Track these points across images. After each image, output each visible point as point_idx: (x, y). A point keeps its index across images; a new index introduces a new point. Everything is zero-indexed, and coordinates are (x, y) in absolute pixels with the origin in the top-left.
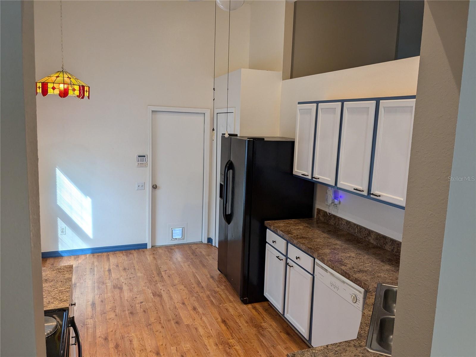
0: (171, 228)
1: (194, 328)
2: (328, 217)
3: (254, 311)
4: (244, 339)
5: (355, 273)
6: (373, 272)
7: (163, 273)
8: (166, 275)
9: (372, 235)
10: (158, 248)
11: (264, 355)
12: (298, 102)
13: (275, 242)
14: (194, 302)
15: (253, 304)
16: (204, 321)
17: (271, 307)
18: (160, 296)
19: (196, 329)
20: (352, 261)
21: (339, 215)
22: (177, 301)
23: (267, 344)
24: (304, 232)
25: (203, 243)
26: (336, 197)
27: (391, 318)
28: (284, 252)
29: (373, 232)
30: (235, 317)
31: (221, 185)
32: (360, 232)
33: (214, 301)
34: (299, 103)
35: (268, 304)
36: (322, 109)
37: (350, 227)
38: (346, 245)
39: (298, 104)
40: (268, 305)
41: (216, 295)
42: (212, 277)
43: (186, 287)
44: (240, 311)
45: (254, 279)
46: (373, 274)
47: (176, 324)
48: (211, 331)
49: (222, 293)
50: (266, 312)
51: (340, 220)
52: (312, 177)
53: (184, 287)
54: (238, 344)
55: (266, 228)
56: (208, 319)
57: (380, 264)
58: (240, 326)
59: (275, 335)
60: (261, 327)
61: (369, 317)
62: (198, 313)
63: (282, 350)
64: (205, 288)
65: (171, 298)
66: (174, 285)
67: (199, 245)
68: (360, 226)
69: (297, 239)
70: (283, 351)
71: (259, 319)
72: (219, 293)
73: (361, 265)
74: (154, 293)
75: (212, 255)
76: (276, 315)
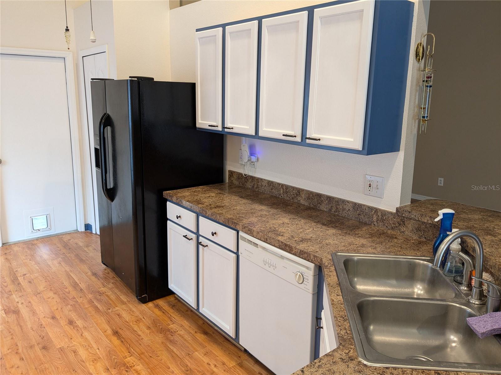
0: (30, 216)
1: (72, 350)
2: (243, 179)
3: (157, 311)
4: (147, 352)
5: (297, 243)
6: (319, 239)
7: (21, 279)
8: (26, 281)
9: (302, 194)
10: (13, 246)
11: (178, 370)
12: (196, 30)
13: (180, 217)
14: (70, 313)
15: (154, 302)
16: (86, 338)
17: (179, 301)
18: (17, 312)
19: (75, 352)
20: (288, 229)
21: (258, 175)
22: (44, 316)
23: (181, 353)
24: (218, 200)
25: (79, 232)
26: (252, 153)
27: (368, 301)
28: (194, 229)
29: (303, 190)
30: (131, 324)
31: (96, 150)
32: (287, 192)
33: (99, 306)
34: (198, 30)
35: (175, 297)
36: (231, 33)
37: (273, 187)
38: (274, 210)
39: (196, 32)
40: (174, 299)
41: (102, 297)
42: (94, 274)
43: (56, 294)
44: (137, 313)
45: (154, 269)
46: (320, 241)
47: (43, 350)
48: (97, 350)
49: (110, 293)
50: (173, 309)
51: (259, 180)
52: (224, 128)
53: (53, 293)
54: (139, 362)
55: (165, 201)
56: (92, 334)
57: (322, 228)
58: (139, 336)
59: (189, 339)
60: (169, 330)
61: (342, 306)
62: (76, 327)
63: (201, 357)
64: (85, 291)
65: (34, 313)
66: (37, 294)
67: (73, 235)
68: (285, 185)
69: (211, 209)
70: (203, 359)
71: (165, 320)
72: (106, 295)
73: (301, 232)
74: (7, 309)
75: (93, 245)
76: (187, 311)
